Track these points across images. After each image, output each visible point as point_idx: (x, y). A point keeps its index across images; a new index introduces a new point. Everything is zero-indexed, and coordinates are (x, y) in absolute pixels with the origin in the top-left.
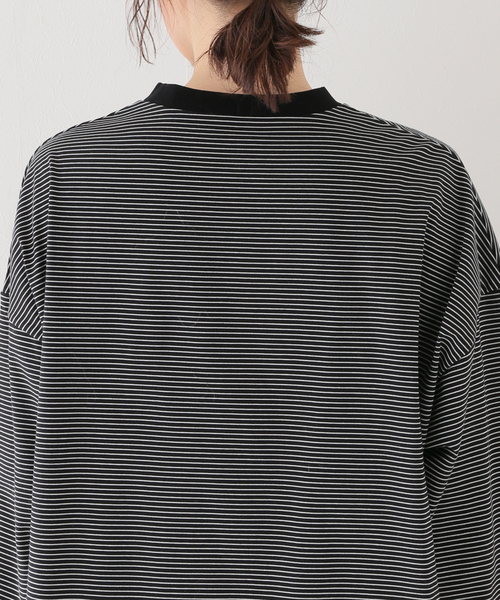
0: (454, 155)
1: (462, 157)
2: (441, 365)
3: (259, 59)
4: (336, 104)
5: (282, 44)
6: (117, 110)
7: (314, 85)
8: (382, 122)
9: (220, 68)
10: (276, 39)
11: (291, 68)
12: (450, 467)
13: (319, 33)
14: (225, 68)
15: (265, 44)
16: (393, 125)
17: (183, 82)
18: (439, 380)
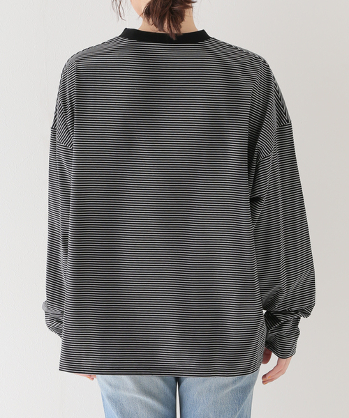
0: (265, 62)
1: (269, 62)
2: (257, 159)
3: (164, 15)
4: (210, 38)
5: (176, 8)
6: (106, 41)
7: (199, 29)
8: (231, 46)
9: (148, 20)
10: (173, 6)
11: (183, 19)
12: (261, 205)
13: (194, 2)
14: (151, 20)
15: (167, 8)
16: (236, 48)
17: (137, 27)
18: (257, 166)
